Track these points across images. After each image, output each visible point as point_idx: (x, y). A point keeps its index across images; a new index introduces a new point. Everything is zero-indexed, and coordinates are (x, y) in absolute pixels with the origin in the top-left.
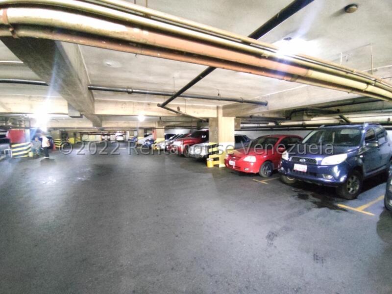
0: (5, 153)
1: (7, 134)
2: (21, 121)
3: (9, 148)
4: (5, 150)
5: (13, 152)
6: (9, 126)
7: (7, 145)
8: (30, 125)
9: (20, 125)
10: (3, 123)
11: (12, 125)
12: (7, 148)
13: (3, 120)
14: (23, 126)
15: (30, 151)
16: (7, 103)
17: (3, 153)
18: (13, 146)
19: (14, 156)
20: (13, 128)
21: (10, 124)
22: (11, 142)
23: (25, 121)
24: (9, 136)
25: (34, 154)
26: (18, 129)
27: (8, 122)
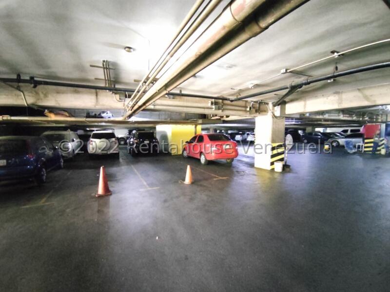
0: (357, 147)
1: (362, 129)
2: (378, 115)
3: (362, 142)
4: (357, 144)
5: (365, 147)
6: (366, 120)
7: (360, 140)
8: (387, 119)
9: (377, 119)
10: (360, 118)
11: (369, 120)
12: (360, 143)
13: (360, 115)
14: (380, 120)
15: (383, 148)
16: (371, 96)
17: (355, 146)
18: (366, 141)
19: (365, 151)
20: (369, 122)
21: (367, 119)
22: (365, 137)
23: (382, 115)
24: (363, 130)
25: (386, 151)
26: (374, 124)
27: (365, 117)
